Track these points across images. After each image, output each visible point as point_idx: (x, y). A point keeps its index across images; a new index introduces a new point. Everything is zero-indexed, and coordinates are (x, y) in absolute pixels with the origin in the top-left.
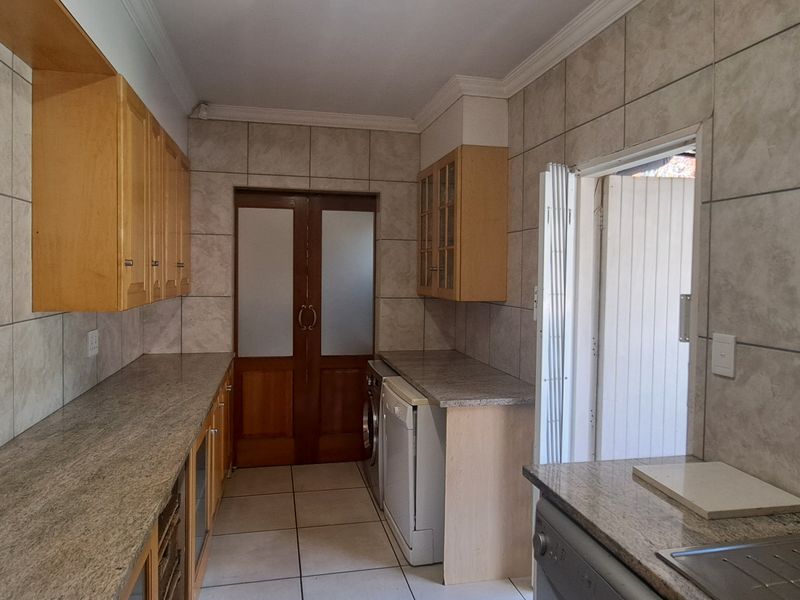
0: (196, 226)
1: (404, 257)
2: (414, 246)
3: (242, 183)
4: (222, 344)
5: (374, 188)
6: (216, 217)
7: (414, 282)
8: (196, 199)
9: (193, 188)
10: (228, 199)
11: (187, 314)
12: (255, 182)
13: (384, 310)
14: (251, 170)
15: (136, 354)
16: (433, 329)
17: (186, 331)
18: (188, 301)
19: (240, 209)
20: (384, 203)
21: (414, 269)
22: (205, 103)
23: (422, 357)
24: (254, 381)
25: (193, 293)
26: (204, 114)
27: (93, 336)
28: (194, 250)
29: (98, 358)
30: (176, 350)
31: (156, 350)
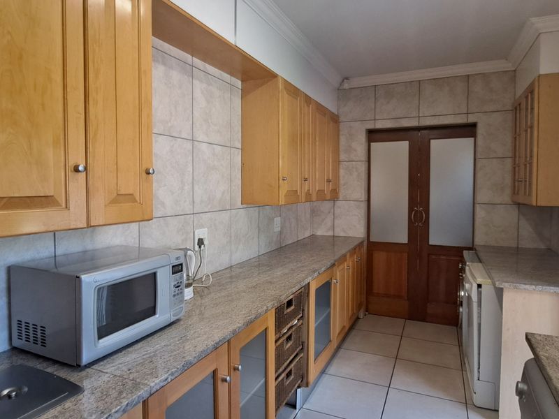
0: (343, 157)
1: (499, 172)
2: (509, 162)
3: (371, 126)
4: (359, 232)
5: (472, 119)
6: (355, 150)
7: (508, 191)
8: (343, 140)
9: (341, 133)
10: (362, 138)
11: (337, 211)
12: (380, 125)
13: (480, 213)
14: (377, 117)
15: (307, 234)
16: (527, 230)
17: (337, 222)
18: (338, 203)
19: (372, 144)
20: (480, 130)
21: (508, 180)
22: (347, 79)
23: (517, 252)
24: (380, 258)
25: (340, 199)
26: (346, 86)
27: (278, 220)
28: (342, 172)
29: (281, 232)
30: (331, 233)
31: (319, 233)
